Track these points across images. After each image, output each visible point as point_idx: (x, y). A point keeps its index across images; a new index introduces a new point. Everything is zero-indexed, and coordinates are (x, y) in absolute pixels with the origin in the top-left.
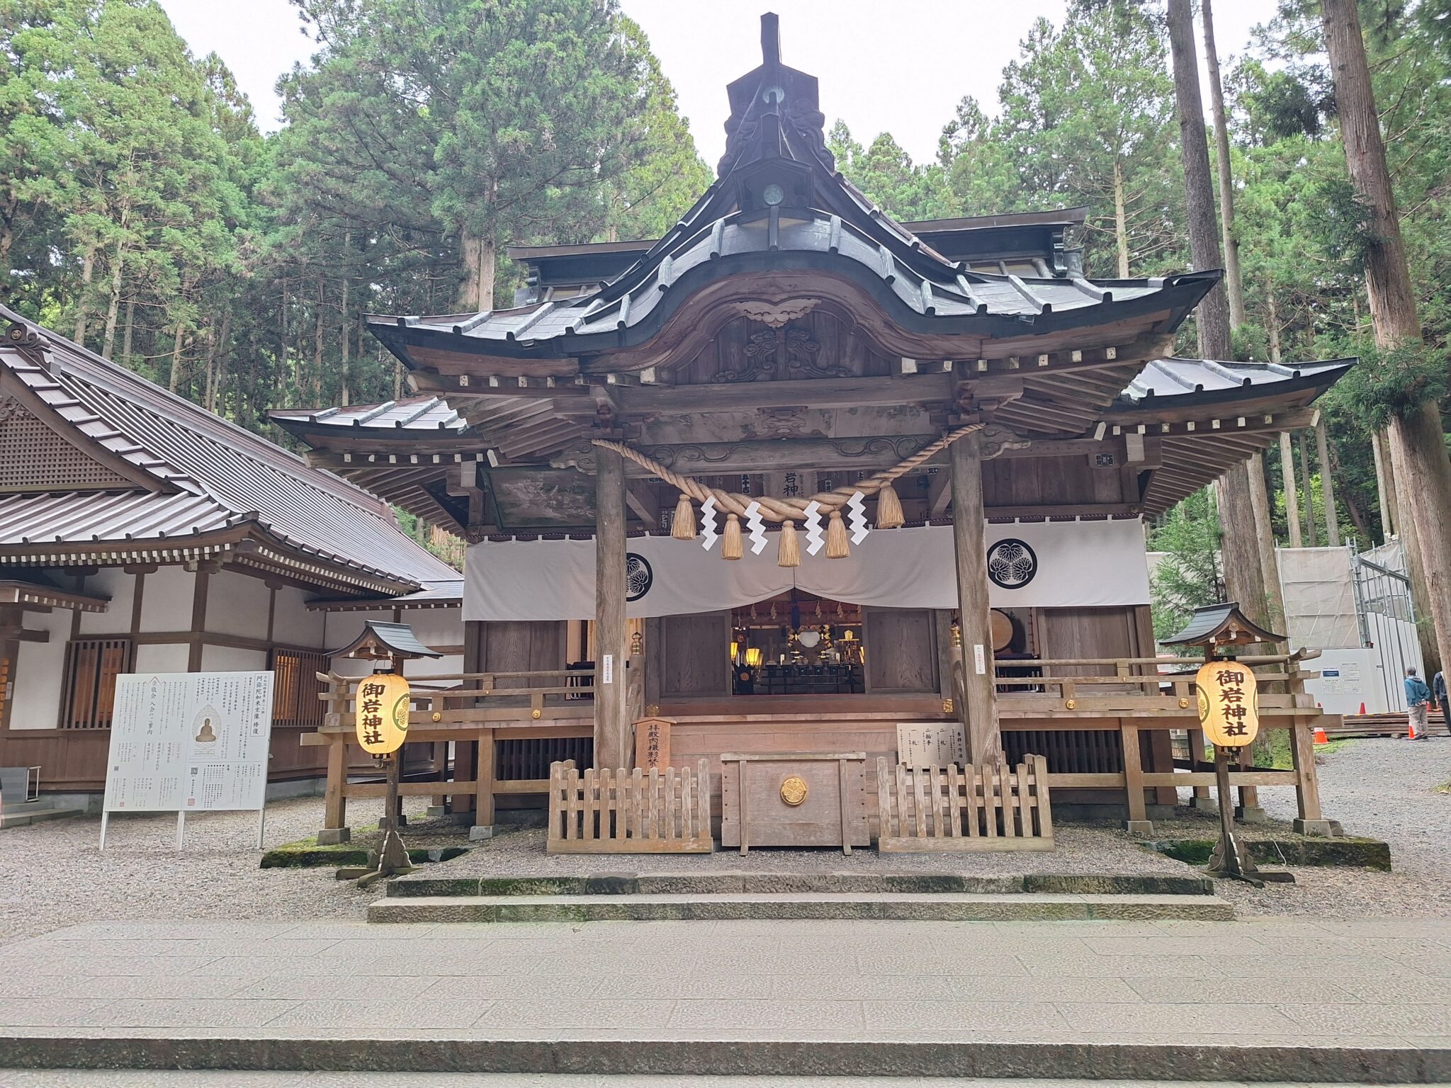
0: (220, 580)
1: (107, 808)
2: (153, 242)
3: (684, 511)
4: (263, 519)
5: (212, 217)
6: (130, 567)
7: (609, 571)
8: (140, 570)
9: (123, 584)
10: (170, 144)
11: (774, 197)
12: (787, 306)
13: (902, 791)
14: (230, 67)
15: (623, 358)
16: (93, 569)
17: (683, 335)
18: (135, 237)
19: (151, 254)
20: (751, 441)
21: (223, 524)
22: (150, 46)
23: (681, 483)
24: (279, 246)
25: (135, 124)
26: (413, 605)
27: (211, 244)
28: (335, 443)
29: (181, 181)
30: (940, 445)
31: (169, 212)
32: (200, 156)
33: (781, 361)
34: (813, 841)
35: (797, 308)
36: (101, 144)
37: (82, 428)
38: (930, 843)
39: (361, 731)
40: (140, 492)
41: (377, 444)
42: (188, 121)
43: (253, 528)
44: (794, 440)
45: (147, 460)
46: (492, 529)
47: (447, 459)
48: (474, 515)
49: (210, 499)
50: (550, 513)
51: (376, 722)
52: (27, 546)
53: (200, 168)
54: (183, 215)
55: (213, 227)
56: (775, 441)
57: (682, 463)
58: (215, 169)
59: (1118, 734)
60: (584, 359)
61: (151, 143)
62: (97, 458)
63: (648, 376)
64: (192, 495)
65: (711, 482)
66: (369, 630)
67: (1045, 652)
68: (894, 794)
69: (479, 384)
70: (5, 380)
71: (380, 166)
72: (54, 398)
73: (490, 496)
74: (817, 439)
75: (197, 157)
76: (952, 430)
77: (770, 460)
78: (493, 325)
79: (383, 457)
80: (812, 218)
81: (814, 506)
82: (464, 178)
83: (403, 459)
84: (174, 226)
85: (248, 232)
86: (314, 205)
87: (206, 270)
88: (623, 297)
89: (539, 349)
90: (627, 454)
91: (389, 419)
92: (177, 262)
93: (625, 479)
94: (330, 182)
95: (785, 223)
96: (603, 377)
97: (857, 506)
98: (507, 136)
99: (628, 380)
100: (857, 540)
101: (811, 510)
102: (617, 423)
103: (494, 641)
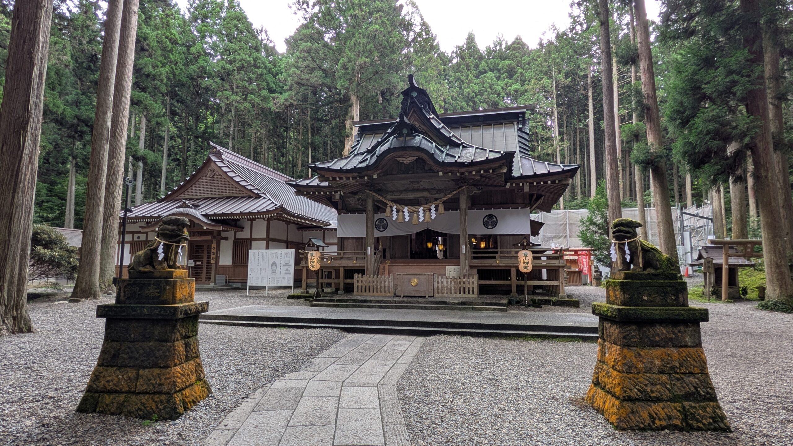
0: (273, 223)
1: (248, 284)
2: (245, 100)
3: (388, 209)
4: (284, 206)
5: (264, 89)
6: (248, 220)
7: (369, 225)
8: (252, 220)
9: (247, 224)
10: (249, 63)
11: (405, 131)
12: (409, 159)
13: (440, 282)
15: (369, 172)
16: (238, 220)
17: (384, 167)
18: (239, 98)
19: (245, 104)
20: (407, 190)
21: (274, 208)
23: (387, 202)
24: (286, 100)
25: (238, 57)
26: (328, 230)
27: (265, 99)
28: (302, 189)
30: (456, 191)
31: (250, 88)
33: (416, 168)
34: (419, 295)
35: (412, 159)
36: (227, 65)
37: (234, 178)
38: (447, 295)
40: (250, 197)
41: (313, 190)
42: (255, 54)
43: (281, 210)
44: (418, 190)
45: (252, 188)
46: (344, 211)
47: (330, 193)
48: (340, 207)
49: (273, 203)
50: (360, 207)
52: (223, 214)
53: (259, 71)
54: (254, 89)
55: (264, 93)
56: (414, 190)
57: (389, 197)
58: (265, 71)
59: (510, 271)
60: (359, 173)
61: (243, 64)
62: (238, 187)
63: (375, 177)
64: (264, 198)
65: (395, 201)
66: (310, 239)
67: (499, 247)
68: (438, 283)
69: (334, 179)
70: (212, 164)
71: (320, 68)
72: (226, 170)
73: (343, 202)
74: (424, 190)
75: (258, 68)
76: (459, 188)
77: (412, 196)
78: (338, 164)
79: (314, 193)
80: (415, 137)
81: (422, 208)
82: (348, 74)
83: (319, 193)
84: (252, 93)
85: (276, 95)
86: (298, 83)
87: (263, 109)
88: (369, 156)
89: (348, 171)
90: (374, 194)
91: (315, 182)
92: (253, 106)
93: (374, 201)
94: (303, 77)
95: (408, 138)
96: (364, 177)
97: (433, 209)
98: (361, 60)
99: (371, 177)
100: (433, 218)
101: (421, 209)
102: (372, 186)
103: (346, 242)
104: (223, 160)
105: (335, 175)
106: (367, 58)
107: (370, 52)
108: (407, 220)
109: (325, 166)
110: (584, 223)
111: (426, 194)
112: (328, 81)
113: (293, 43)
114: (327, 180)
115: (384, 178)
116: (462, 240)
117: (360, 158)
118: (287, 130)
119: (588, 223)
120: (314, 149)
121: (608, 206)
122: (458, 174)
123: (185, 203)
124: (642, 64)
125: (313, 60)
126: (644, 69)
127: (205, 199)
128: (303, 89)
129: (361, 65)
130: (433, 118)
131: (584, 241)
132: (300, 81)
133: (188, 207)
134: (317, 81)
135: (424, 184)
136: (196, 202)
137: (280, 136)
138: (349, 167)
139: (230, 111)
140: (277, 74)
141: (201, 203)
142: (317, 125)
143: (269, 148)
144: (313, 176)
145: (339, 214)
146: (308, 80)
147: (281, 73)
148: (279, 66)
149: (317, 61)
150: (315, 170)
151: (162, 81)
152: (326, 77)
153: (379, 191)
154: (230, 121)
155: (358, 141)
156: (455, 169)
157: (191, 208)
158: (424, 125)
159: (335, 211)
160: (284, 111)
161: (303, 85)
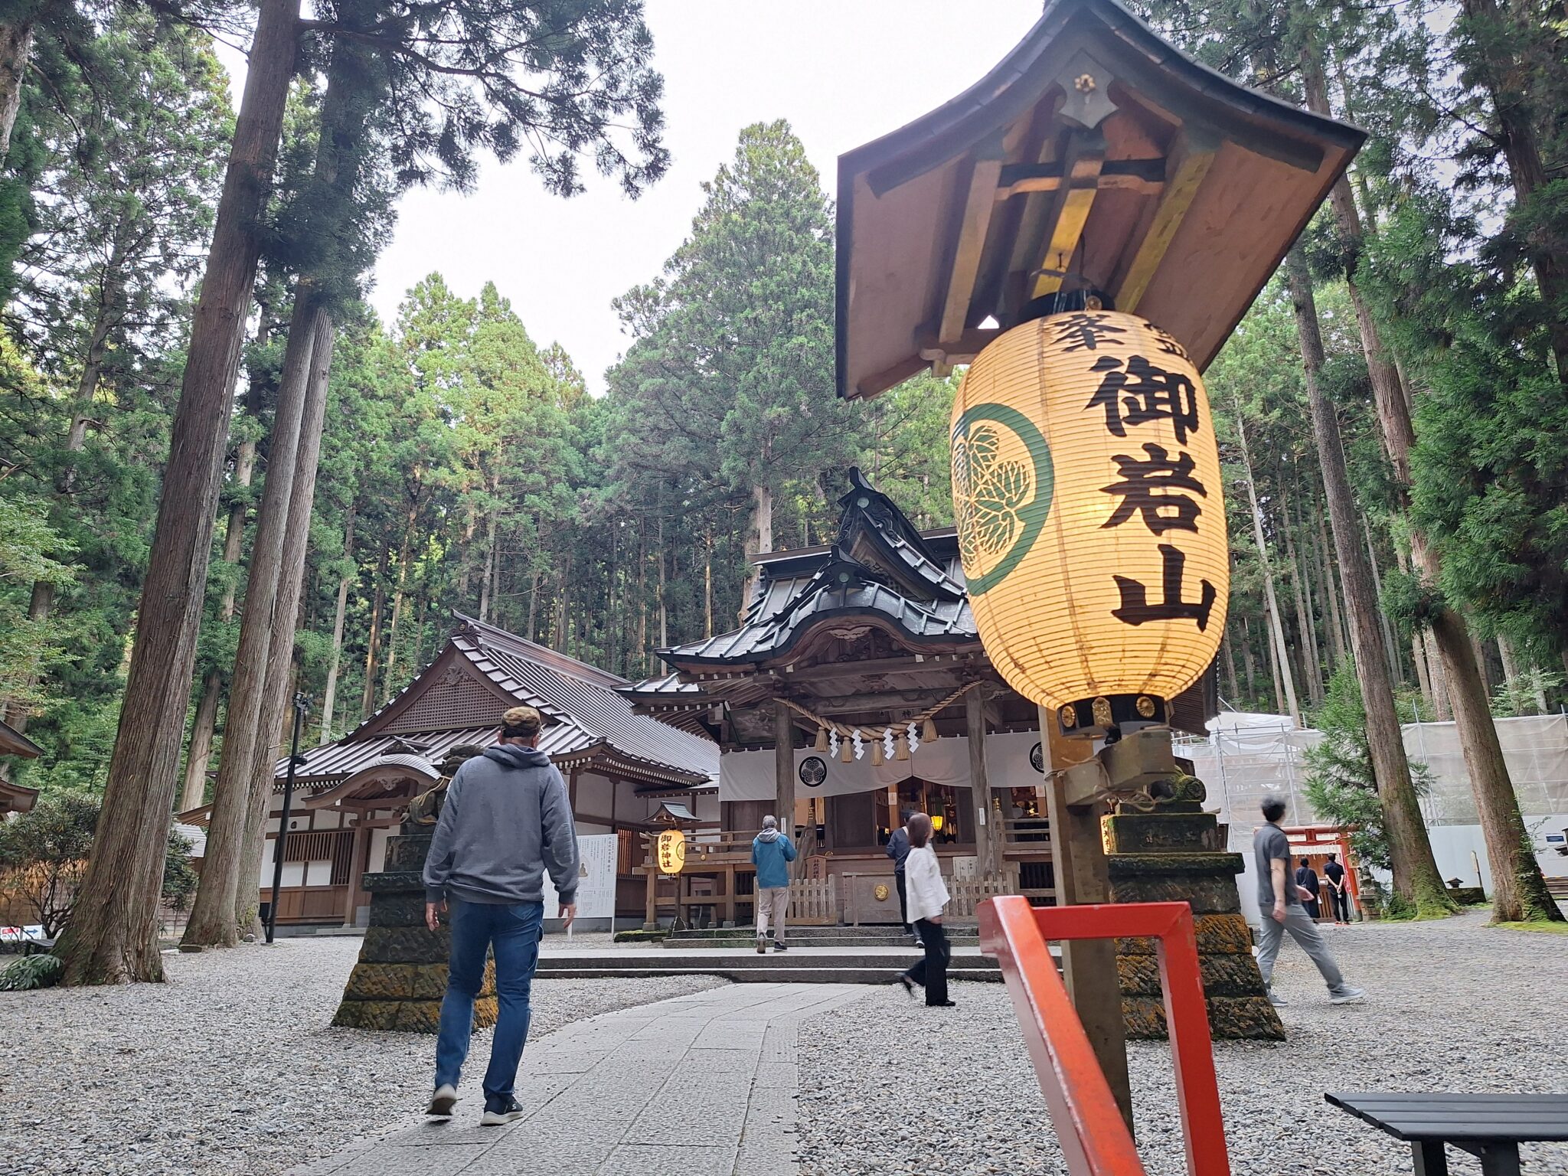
0: (584, 779)
2: (518, 508)
3: (821, 735)
4: (609, 741)
5: (559, 480)
10: (529, 430)
11: (844, 578)
12: (855, 631)
14: (567, 352)
15: (778, 661)
17: (806, 648)
18: (505, 505)
19: (518, 516)
20: (858, 695)
21: (587, 745)
22: (512, 354)
23: (819, 721)
24: (609, 501)
25: (503, 417)
26: (703, 791)
27: (560, 502)
28: (647, 701)
29: (536, 455)
30: (959, 693)
31: (529, 482)
32: (549, 434)
33: (872, 648)
35: (862, 631)
36: (481, 437)
37: (503, 685)
39: (661, 860)
41: (667, 701)
42: (541, 407)
43: (603, 748)
44: (881, 694)
46: (734, 744)
47: (704, 706)
48: (724, 737)
49: (584, 734)
50: (765, 734)
51: (668, 855)
53: (548, 443)
54: (539, 483)
55: (561, 489)
56: (871, 694)
57: (820, 709)
58: (561, 442)
60: (758, 663)
61: (514, 430)
63: (790, 669)
64: (566, 725)
65: (835, 719)
66: (663, 806)
69: (709, 677)
70: (457, 657)
71: (683, 429)
72: (485, 667)
73: (731, 724)
74: (893, 692)
75: (547, 435)
76: (964, 686)
77: (866, 705)
78: (716, 646)
79: (670, 708)
80: (864, 588)
81: (889, 731)
82: (744, 442)
83: (681, 708)
84: (532, 492)
85: (586, 491)
86: (636, 466)
87: (556, 524)
88: (777, 629)
89: (736, 661)
90: (791, 705)
91: (673, 686)
92: (536, 520)
93: (791, 719)
94: (646, 449)
95: (850, 591)
96: (767, 671)
97: (913, 732)
98: (772, 412)
99: (781, 671)
100: (912, 750)
101: (887, 733)
102: (786, 688)
103: (738, 813)
104: (481, 646)
105: (711, 669)
106: (783, 406)
107: (790, 393)
108: (859, 757)
109: (691, 652)
110: (1314, 761)
111: (896, 701)
112: (701, 457)
113: (621, 379)
114: (694, 680)
115: (809, 670)
116: (976, 797)
117: (760, 633)
118: (610, 567)
119: (1323, 760)
120: (672, 610)
121: (1365, 716)
122: (954, 658)
123: (399, 742)
124: (1381, 395)
125: (668, 412)
126: (1385, 406)
127: (439, 733)
128: (646, 474)
129: (771, 423)
130: (904, 546)
131: (1321, 807)
132: (639, 460)
133: (406, 751)
134: (675, 458)
135: (892, 681)
136: (420, 741)
137: (596, 582)
138: (738, 652)
139: (485, 534)
140: (589, 446)
141: (430, 742)
142: (680, 551)
143: (568, 611)
144: (669, 673)
145: (724, 752)
146: (657, 457)
147: (600, 443)
148: (595, 429)
149: (677, 415)
150: (674, 661)
151: (345, 481)
152: (697, 447)
153: (803, 699)
154: (482, 555)
155: (761, 595)
156: (948, 648)
157: (412, 753)
158: (886, 561)
159: (715, 747)
160: (604, 526)
161: (646, 468)
